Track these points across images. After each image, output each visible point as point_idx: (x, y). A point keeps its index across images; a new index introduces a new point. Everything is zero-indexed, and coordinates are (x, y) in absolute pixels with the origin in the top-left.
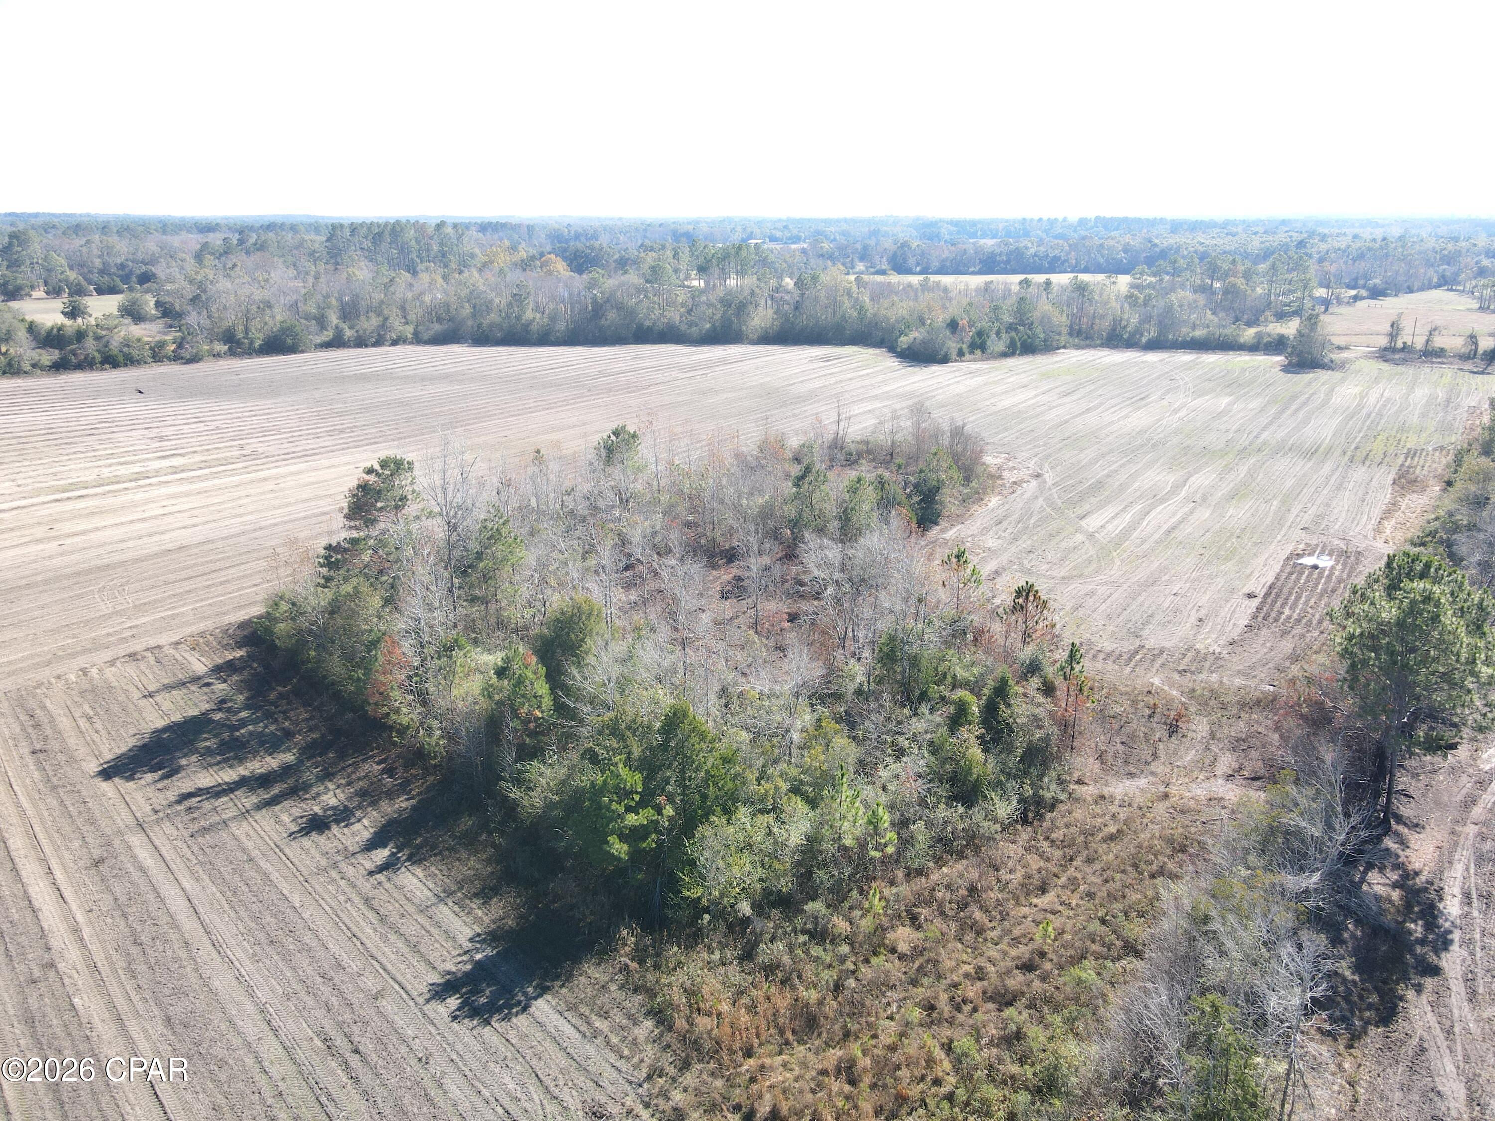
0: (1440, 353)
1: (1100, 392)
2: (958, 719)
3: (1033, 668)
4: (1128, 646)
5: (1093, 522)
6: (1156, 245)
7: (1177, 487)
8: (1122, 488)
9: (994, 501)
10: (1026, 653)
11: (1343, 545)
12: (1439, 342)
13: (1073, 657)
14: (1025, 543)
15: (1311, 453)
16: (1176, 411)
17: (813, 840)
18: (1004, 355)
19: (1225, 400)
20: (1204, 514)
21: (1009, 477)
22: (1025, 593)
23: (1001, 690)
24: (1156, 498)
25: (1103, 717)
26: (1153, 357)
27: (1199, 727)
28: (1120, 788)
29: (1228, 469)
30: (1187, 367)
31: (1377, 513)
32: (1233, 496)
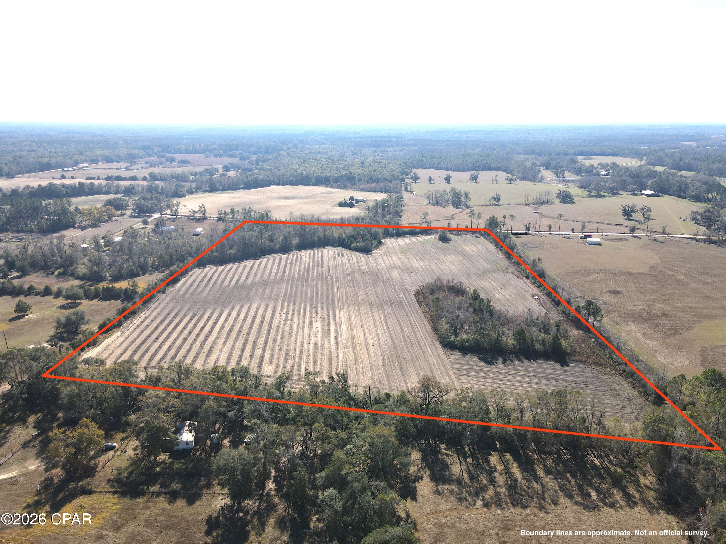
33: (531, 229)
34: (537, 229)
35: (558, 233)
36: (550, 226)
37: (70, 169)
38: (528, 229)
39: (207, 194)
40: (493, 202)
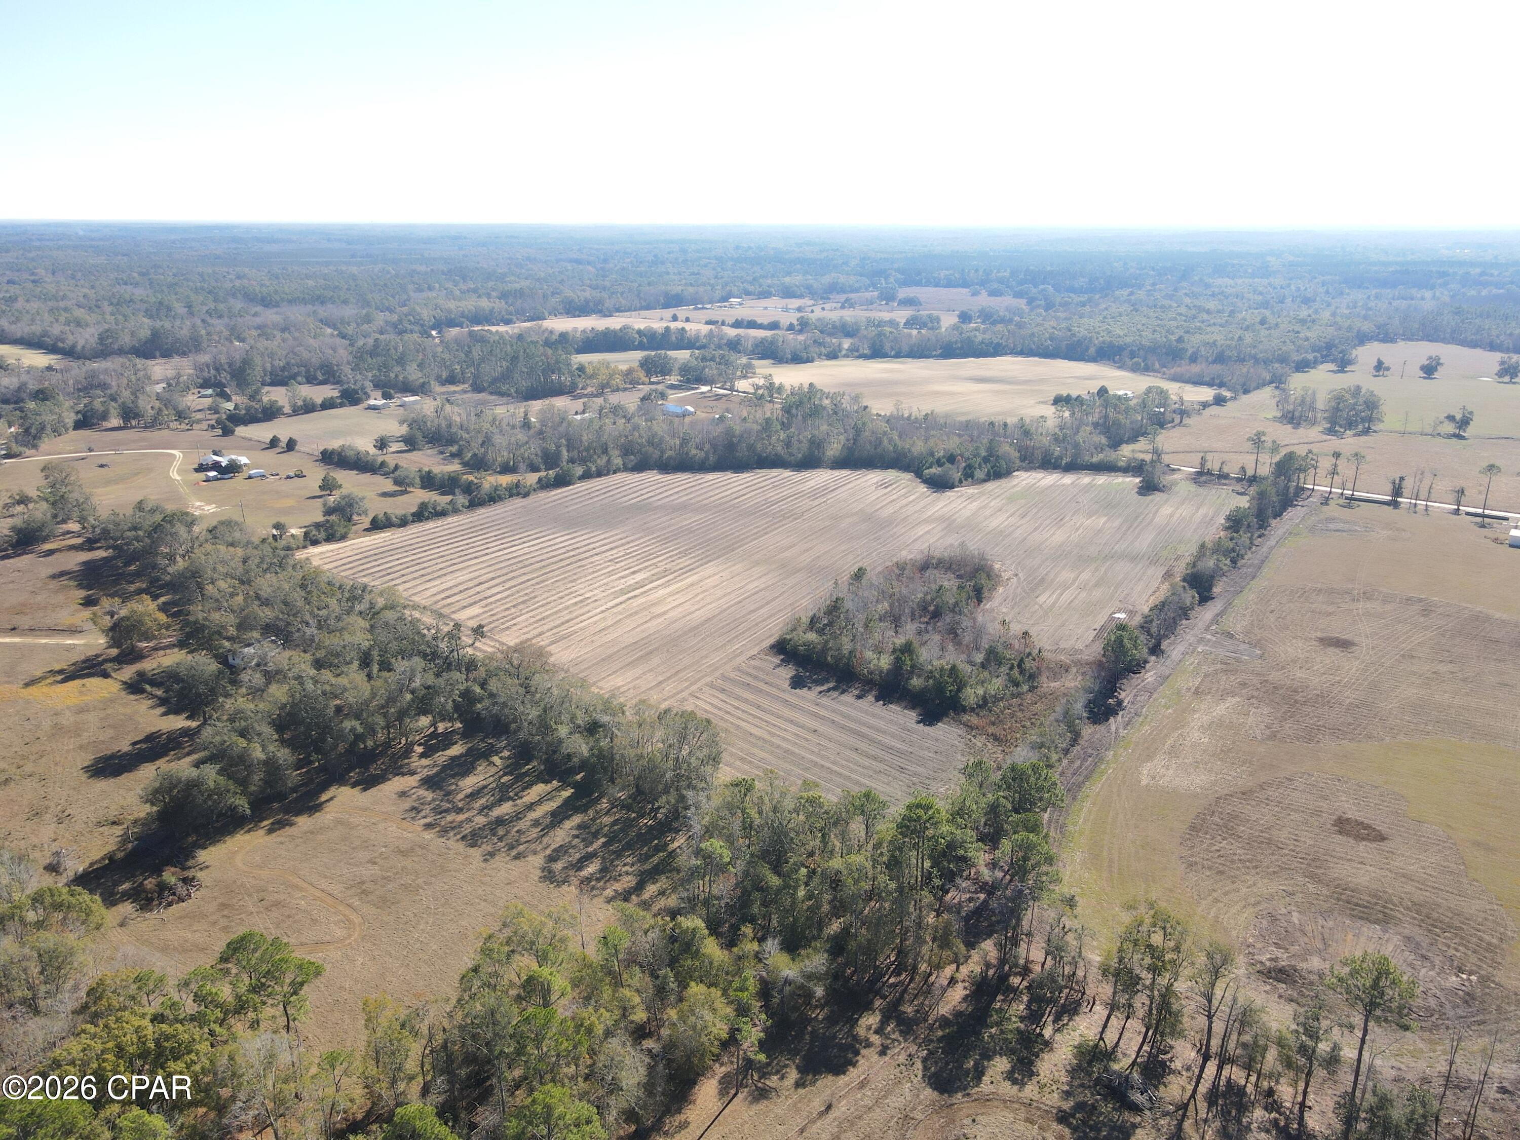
0: (1226, 476)
1: (1040, 514)
2: (1011, 668)
3: (1029, 654)
4: (1054, 648)
5: (1041, 599)
6: (1073, 335)
7: (1075, 580)
8: (1052, 581)
9: (1001, 589)
10: (1027, 650)
11: (1131, 607)
12: (1226, 470)
13: (1040, 652)
14: (1016, 610)
15: (1134, 559)
16: (1077, 529)
17: (985, 693)
18: (985, 481)
19: (1103, 520)
20: (1084, 594)
21: (1005, 575)
22: (1026, 634)
23: (1022, 660)
24: (1065, 587)
25: (1048, 668)
26: (1068, 479)
27: (1074, 670)
28: (1052, 685)
29: (1097, 569)
30: (1087, 488)
31: (1150, 592)
32: (1097, 585)
33: (1406, 492)
34: (1424, 493)
35: (1480, 511)
36: (1461, 492)
37: (709, 306)
38: (1397, 492)
39: (861, 361)
40: (1450, 428)
